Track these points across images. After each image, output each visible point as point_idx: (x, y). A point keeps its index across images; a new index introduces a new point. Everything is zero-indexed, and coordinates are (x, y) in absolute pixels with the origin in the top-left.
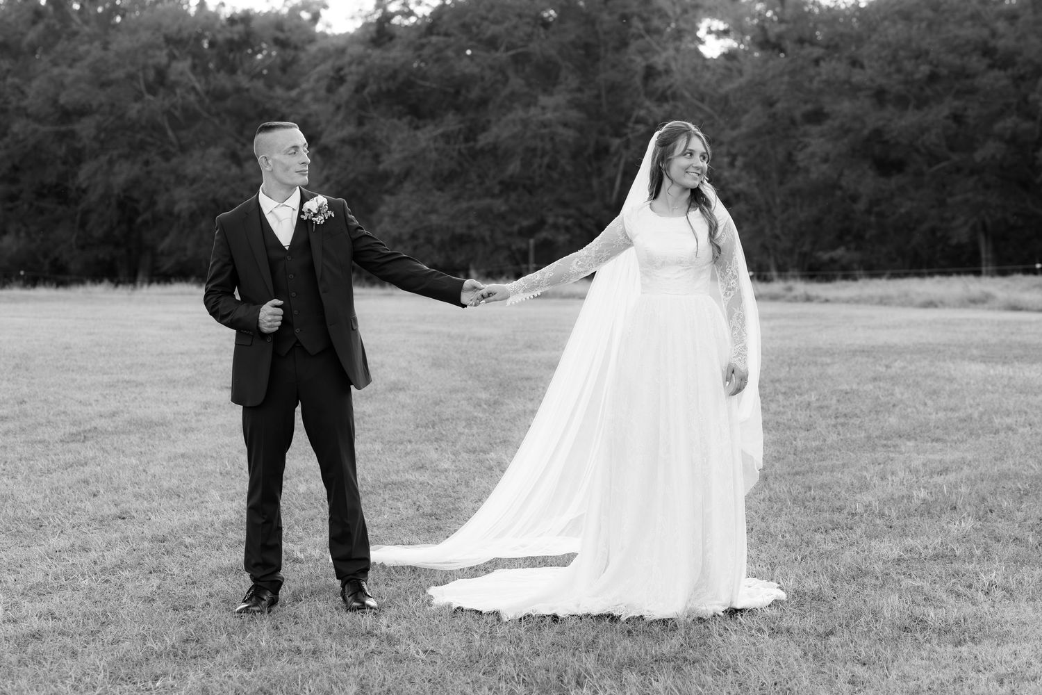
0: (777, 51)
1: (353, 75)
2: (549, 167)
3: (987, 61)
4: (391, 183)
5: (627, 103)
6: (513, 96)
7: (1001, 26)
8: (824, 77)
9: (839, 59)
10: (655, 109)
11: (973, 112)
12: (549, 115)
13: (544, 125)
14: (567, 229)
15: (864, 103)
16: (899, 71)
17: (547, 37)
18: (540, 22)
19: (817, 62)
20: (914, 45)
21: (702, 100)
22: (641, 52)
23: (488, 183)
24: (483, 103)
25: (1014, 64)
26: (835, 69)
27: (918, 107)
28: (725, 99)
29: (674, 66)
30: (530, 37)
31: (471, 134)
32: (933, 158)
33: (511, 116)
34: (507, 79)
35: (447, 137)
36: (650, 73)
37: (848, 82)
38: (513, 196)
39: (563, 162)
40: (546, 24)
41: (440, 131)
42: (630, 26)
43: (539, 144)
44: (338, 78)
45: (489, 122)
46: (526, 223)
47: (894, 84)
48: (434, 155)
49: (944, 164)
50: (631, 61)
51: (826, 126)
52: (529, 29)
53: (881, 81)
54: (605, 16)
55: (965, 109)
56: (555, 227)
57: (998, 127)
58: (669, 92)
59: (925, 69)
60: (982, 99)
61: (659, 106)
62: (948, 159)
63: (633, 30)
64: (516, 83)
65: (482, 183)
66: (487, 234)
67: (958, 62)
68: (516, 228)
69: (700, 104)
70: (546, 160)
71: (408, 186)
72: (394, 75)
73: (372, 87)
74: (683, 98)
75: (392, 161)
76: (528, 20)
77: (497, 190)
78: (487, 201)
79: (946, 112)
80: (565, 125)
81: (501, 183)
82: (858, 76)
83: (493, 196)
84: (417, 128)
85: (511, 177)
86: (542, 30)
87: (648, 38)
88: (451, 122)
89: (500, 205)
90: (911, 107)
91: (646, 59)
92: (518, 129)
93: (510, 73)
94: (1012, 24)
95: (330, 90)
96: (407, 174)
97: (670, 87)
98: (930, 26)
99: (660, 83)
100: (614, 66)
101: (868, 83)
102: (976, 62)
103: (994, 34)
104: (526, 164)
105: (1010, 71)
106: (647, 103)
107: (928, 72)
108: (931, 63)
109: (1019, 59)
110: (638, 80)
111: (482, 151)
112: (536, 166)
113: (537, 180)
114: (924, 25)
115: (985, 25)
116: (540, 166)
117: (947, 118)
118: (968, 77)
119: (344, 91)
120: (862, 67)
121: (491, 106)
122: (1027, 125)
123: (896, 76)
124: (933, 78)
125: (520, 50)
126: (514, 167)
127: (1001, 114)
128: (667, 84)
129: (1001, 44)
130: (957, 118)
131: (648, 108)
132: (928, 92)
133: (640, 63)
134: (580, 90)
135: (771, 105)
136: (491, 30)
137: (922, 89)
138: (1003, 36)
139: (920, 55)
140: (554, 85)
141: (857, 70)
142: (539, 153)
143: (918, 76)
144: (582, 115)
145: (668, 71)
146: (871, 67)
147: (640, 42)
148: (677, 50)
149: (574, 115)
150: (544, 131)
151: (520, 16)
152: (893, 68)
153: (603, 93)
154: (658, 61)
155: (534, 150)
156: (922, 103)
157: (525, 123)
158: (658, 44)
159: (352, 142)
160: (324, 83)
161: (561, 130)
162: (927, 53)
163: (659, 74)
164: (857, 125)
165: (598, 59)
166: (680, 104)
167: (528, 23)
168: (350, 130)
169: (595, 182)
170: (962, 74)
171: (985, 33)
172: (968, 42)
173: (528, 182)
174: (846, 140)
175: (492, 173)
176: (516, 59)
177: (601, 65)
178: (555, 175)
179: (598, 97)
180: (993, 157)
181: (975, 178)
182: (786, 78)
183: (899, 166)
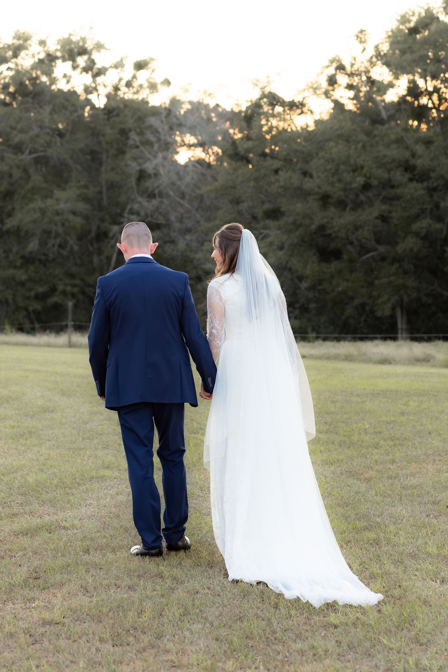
0: (245, 162)
2: (60, 246)
3: (408, 175)
5: (123, 198)
6: (34, 191)
7: (420, 149)
8: (282, 184)
9: (294, 171)
10: (146, 204)
11: (397, 215)
12: (62, 206)
13: (58, 213)
14: (73, 295)
15: (313, 205)
16: (340, 181)
17: (62, 145)
18: (57, 132)
19: (276, 171)
20: (352, 161)
21: (183, 198)
22: (135, 159)
23: (11, 257)
24: (10, 194)
25: (429, 178)
26: (290, 178)
27: (354, 209)
28: (201, 198)
29: (162, 171)
30: (49, 144)
32: (364, 249)
33: (31, 206)
34: (29, 177)
36: (142, 175)
37: (300, 188)
38: (32, 268)
39: (71, 242)
40: (61, 134)
42: (128, 138)
43: (54, 228)
45: (14, 209)
46: (41, 290)
47: (336, 191)
49: (371, 254)
50: (127, 165)
51: (282, 221)
52: (48, 138)
53: (327, 188)
54: (108, 130)
55: (390, 212)
56: (64, 293)
57: (415, 227)
58: (156, 191)
59: (360, 180)
60: (403, 205)
61: (148, 201)
62: (375, 250)
63: (131, 142)
64: (37, 179)
65: (7, 257)
66: (10, 298)
67: (386, 176)
68: (33, 293)
69: (181, 201)
70: (58, 241)
74: (168, 196)
76: (48, 130)
77: (19, 262)
78: (11, 271)
79: (376, 214)
80: (74, 213)
81: (22, 257)
82: (308, 184)
83: (15, 267)
85: (31, 253)
86: (58, 139)
87: (142, 148)
89: (21, 275)
90: (348, 209)
91: (139, 164)
92: (38, 215)
93: (31, 170)
94: (428, 148)
97: (158, 187)
98: (364, 147)
99: (149, 184)
100: (113, 169)
101: (316, 190)
102: (399, 176)
103: (413, 155)
104: (43, 243)
105: (425, 184)
106: (140, 199)
107: (362, 183)
108: (365, 176)
109: (432, 175)
110: (133, 181)
111: (8, 232)
112: (50, 245)
113: (51, 256)
114: (360, 146)
115: (407, 148)
116: (53, 246)
117: (376, 218)
118: (393, 187)
120: (311, 176)
121: (16, 197)
122: (439, 226)
123: (337, 185)
124: (366, 187)
125: (41, 154)
126: (33, 246)
127: (417, 217)
128: (156, 185)
129: (419, 162)
130: (384, 219)
131: (140, 203)
132: (362, 197)
133: (134, 167)
134: (86, 187)
135: (238, 203)
136: (17, 138)
137: (357, 195)
138: (420, 157)
139: (356, 169)
140: (66, 182)
141: (307, 179)
142: (53, 235)
143: (354, 185)
144: (87, 206)
145: (156, 175)
146: (319, 177)
147: (135, 151)
148: (165, 158)
149: (81, 206)
150: (57, 218)
151: (41, 127)
152: (335, 179)
153: (104, 190)
154: (149, 167)
155: (49, 232)
156: (358, 206)
157: (43, 211)
158: (150, 153)
161: (71, 217)
162: (362, 168)
163: (149, 176)
164: (307, 222)
165: (101, 164)
166: (166, 201)
167: (48, 133)
169: (95, 259)
170: (389, 184)
171: (407, 154)
172: (393, 160)
173: (43, 258)
174: (297, 233)
175: (15, 249)
176: (37, 161)
177: (103, 169)
178: (65, 253)
179: (100, 193)
180: (411, 250)
181: (397, 265)
182: (252, 184)
183: (337, 254)
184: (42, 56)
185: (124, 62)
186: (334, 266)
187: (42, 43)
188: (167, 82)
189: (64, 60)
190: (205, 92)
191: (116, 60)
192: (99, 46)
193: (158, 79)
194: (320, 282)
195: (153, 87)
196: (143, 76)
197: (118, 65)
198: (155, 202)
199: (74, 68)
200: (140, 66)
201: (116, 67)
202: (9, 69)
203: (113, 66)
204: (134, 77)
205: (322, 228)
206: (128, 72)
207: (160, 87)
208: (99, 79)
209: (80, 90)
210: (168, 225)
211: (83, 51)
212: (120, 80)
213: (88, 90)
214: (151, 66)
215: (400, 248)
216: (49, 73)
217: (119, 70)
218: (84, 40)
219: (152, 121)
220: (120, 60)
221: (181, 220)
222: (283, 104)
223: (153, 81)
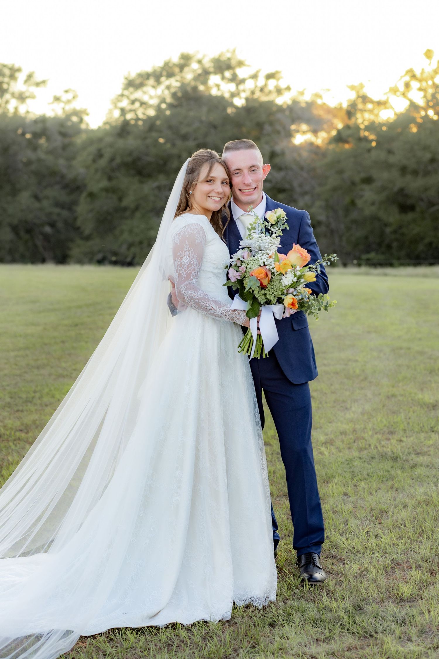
0: (344, 143)
1: (108, 154)
4: (128, 213)
8: (373, 159)
9: (381, 150)
15: (395, 174)
16: (414, 156)
19: (369, 150)
20: (422, 143)
21: (303, 170)
26: (379, 155)
27: (424, 176)
28: (315, 170)
30: (207, 134)
32: (431, 204)
36: (273, 155)
37: (386, 162)
40: (215, 127)
41: (155, 184)
42: (262, 129)
44: (100, 155)
47: (412, 164)
51: (373, 186)
52: (206, 130)
53: (405, 162)
54: (247, 123)
58: (283, 166)
59: (428, 156)
61: (277, 173)
63: (264, 131)
69: (301, 172)
71: (138, 215)
72: (130, 154)
73: (118, 160)
74: (292, 169)
75: (129, 201)
76: (205, 124)
82: (392, 159)
86: (213, 130)
87: (273, 135)
90: (420, 176)
91: (271, 147)
95: (94, 161)
96: (137, 208)
97: (284, 162)
99: (277, 160)
107: (430, 158)
108: (431, 152)
119: (103, 162)
120: (394, 154)
123: (413, 159)
124: (433, 160)
125: (201, 141)
128: (282, 161)
132: (430, 168)
133: (267, 149)
135: (342, 173)
136: (184, 130)
137: (427, 166)
139: (426, 148)
141: (391, 155)
143: (424, 159)
145: (283, 154)
146: (399, 154)
147: (267, 137)
151: (200, 122)
152: (411, 155)
154: (278, 148)
156: (426, 174)
158: (278, 138)
159: (106, 190)
160: (91, 158)
162: (430, 147)
163: (278, 155)
164: (391, 185)
166: (290, 173)
167: (206, 126)
168: (104, 183)
174: (384, 194)
182: (352, 160)
183: (412, 208)
184: (200, 71)
185: (259, 74)
186: (410, 216)
187: (200, 62)
188: (288, 88)
189: (215, 73)
190: (317, 95)
191: (252, 72)
192: (240, 64)
193: (283, 85)
194: (401, 227)
195: (279, 91)
196: (272, 84)
197: (254, 77)
199: (223, 78)
200: (270, 76)
202: (177, 81)
203: (250, 77)
204: (266, 85)
205: (401, 190)
206: (261, 81)
207: (284, 92)
208: (241, 87)
209: (227, 95)
210: (292, 190)
211: (229, 67)
212: (256, 87)
213: (233, 95)
214: (277, 76)
216: (205, 82)
217: (255, 80)
218: (229, 59)
219: (279, 116)
220: (255, 72)
221: (301, 186)
222: (372, 102)
223: (279, 87)
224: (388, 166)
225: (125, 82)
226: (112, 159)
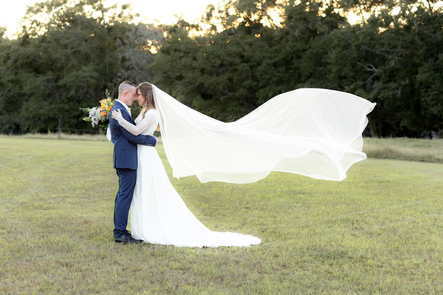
0: (167, 54)
1: (13, 56)
2: (86, 93)
3: (241, 60)
4: (26, 97)
5: (115, 70)
6: (73, 66)
7: (247, 47)
8: (183, 64)
9: (189, 57)
11: (236, 78)
12: (86, 74)
13: (84, 77)
15: (197, 73)
16: (210, 62)
17: (86, 45)
18: (84, 39)
19: (180, 58)
20: (215, 53)
21: (142, 70)
22: (120, 52)
23: (62, 98)
24: (62, 68)
25: (250, 61)
26: (187, 61)
27: (217, 76)
28: (150, 69)
29: (132, 58)
30: (80, 44)
31: (57, 79)
32: (222, 94)
33: (71, 74)
35: (48, 81)
36: (124, 59)
37: (191, 66)
38: (72, 103)
39: (91, 91)
41: (45, 78)
42: (116, 42)
43: (82, 84)
44: (8, 57)
45: (63, 75)
47: (208, 67)
48: (43, 87)
50: (117, 55)
51: (183, 82)
52: (79, 42)
53: (203, 66)
54: (108, 38)
55: (233, 77)
57: (244, 84)
58: (130, 67)
59: (219, 62)
60: (239, 73)
62: (228, 94)
63: (117, 44)
64: (74, 61)
65: (61, 98)
67: (231, 60)
68: (72, 115)
69: (141, 72)
70: (84, 90)
71: (32, 98)
72: (28, 57)
73: (20, 61)
74: (135, 69)
75: (26, 89)
76: (79, 38)
77: (66, 101)
78: (62, 105)
79: (226, 77)
80: (92, 77)
81: (68, 98)
82: (195, 64)
83: (64, 103)
84: (37, 77)
85: (72, 96)
86: (84, 42)
87: (122, 47)
88: (50, 75)
89: (67, 107)
90: (214, 75)
91: (122, 54)
92: (74, 78)
93: (72, 57)
94: (250, 47)
95: (4, 62)
96: (32, 94)
97: (131, 65)
99: (127, 64)
100: (111, 56)
101: (198, 66)
102: (237, 60)
103: (244, 50)
104: (77, 92)
105: (249, 64)
106: (122, 71)
107: (220, 63)
108: (221, 60)
109: (252, 60)
110: (119, 62)
111: (61, 86)
112: (80, 92)
113: (81, 98)
114: (219, 46)
115: (241, 47)
116: (82, 93)
117: (226, 80)
118: (234, 65)
119: (10, 63)
120: (197, 60)
121: (65, 70)
122: (254, 83)
123: (208, 64)
124: (222, 65)
125: (76, 49)
126: (72, 93)
127: (245, 79)
128: (129, 64)
129: (246, 54)
130: (230, 80)
131: (122, 73)
132: (220, 70)
133: (120, 56)
134: (98, 65)
136: (64, 42)
137: (218, 69)
138: (247, 51)
139: (218, 57)
140: (88, 63)
141: (195, 62)
142: (82, 88)
143: (216, 64)
144: (99, 74)
145: (130, 59)
146: (200, 61)
147: (120, 48)
149: (95, 74)
150: (84, 80)
151: (76, 37)
152: (207, 61)
153: (107, 66)
154: (127, 55)
155: (80, 86)
156: (218, 74)
157: (77, 77)
158: (126, 49)
159: (12, 81)
161: (90, 79)
162: (220, 56)
163: (127, 60)
164: (194, 81)
165: (105, 54)
166: (134, 71)
167: (79, 40)
168: (12, 77)
170: (232, 64)
171: (241, 50)
172: (235, 53)
173: (78, 98)
174: (190, 87)
175: (64, 95)
176: (74, 52)
177: (106, 56)
178: (88, 96)
179: (105, 67)
180: (242, 94)
181: (236, 102)
182: (169, 64)
183: (210, 97)
184: (78, 3)
185: (117, 5)
186: (208, 102)
188: (138, 15)
189: (88, 4)
190: (155, 20)
193: (134, 14)
195: (131, 17)
196: (126, 12)
198: (129, 72)
199: (93, 7)
200: (124, 7)
201: (113, 7)
203: (111, 7)
204: (122, 13)
205: (201, 84)
206: (119, 10)
207: (134, 17)
208: (105, 13)
209: (97, 18)
212: (115, 14)
213: (100, 19)
214: (131, 7)
215: (237, 94)
216: (81, 10)
217: (115, 8)
219: (130, 34)
220: (115, 4)
222: (188, 25)
223: (130, 14)
224: (193, 69)
225: (28, 8)
226: (16, 61)
